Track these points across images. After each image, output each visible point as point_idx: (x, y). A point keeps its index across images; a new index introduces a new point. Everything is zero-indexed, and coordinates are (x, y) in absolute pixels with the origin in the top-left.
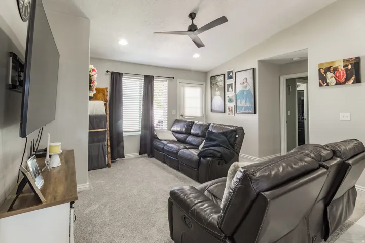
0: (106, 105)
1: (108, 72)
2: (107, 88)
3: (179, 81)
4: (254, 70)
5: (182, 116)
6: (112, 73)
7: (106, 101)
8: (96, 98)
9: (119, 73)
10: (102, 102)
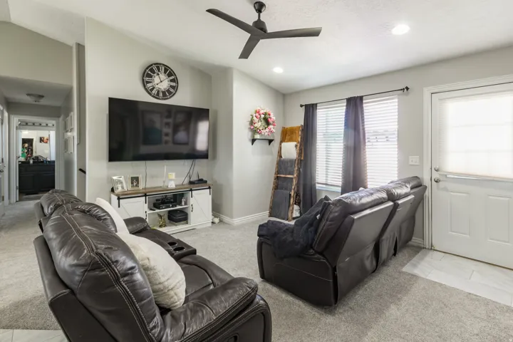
0: (296, 146)
1: (301, 106)
2: (301, 126)
3: (429, 91)
5: (437, 170)
6: (306, 106)
7: (297, 142)
8: (291, 140)
9: (313, 104)
10: (294, 144)
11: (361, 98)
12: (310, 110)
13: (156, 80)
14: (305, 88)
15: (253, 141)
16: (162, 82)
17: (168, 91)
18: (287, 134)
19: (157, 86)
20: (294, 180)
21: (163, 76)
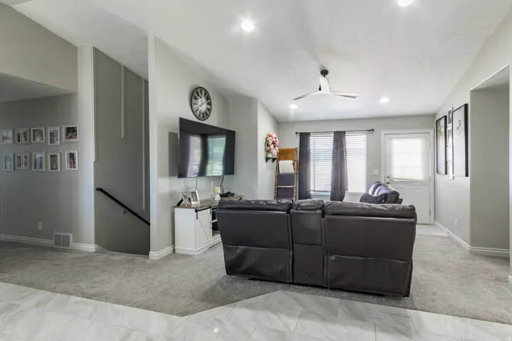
0: (294, 164)
1: (297, 133)
2: (297, 148)
3: (383, 133)
4: (466, 106)
5: (389, 177)
6: (301, 134)
7: (295, 160)
8: (286, 159)
9: (307, 133)
10: (291, 162)
11: (344, 132)
12: (304, 137)
13: (200, 102)
14: (301, 120)
15: (267, 159)
16: (202, 105)
17: (206, 112)
18: (284, 154)
19: (200, 108)
20: (295, 189)
21: (204, 99)
